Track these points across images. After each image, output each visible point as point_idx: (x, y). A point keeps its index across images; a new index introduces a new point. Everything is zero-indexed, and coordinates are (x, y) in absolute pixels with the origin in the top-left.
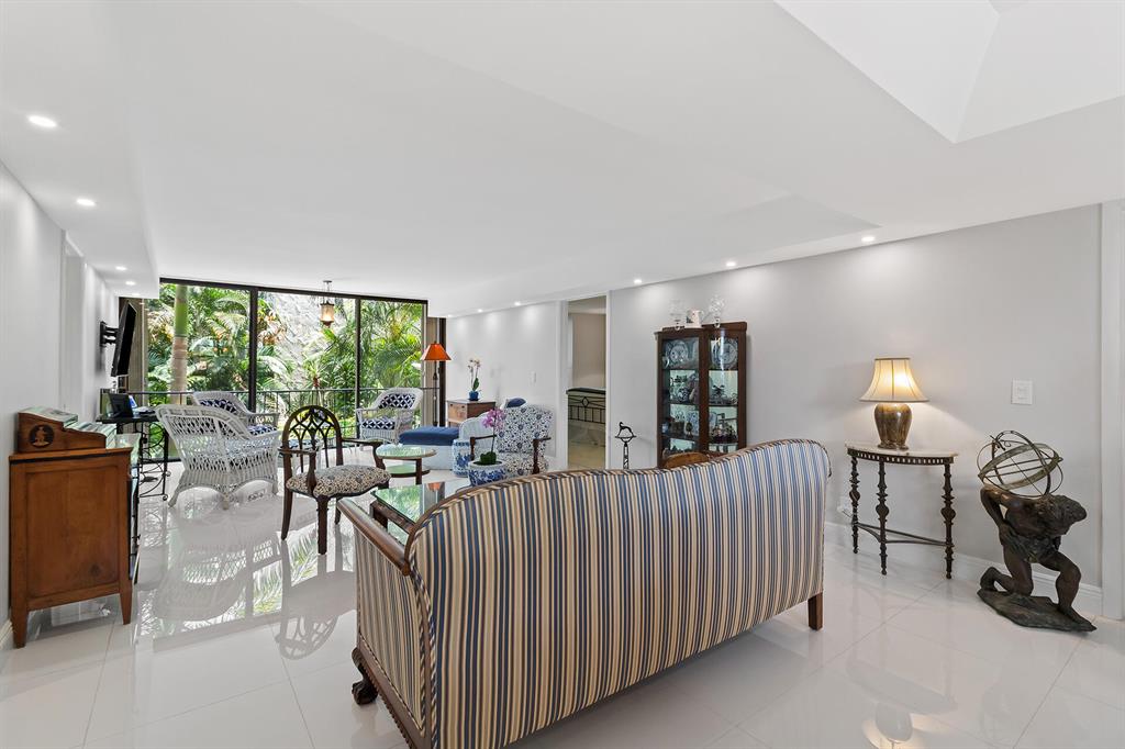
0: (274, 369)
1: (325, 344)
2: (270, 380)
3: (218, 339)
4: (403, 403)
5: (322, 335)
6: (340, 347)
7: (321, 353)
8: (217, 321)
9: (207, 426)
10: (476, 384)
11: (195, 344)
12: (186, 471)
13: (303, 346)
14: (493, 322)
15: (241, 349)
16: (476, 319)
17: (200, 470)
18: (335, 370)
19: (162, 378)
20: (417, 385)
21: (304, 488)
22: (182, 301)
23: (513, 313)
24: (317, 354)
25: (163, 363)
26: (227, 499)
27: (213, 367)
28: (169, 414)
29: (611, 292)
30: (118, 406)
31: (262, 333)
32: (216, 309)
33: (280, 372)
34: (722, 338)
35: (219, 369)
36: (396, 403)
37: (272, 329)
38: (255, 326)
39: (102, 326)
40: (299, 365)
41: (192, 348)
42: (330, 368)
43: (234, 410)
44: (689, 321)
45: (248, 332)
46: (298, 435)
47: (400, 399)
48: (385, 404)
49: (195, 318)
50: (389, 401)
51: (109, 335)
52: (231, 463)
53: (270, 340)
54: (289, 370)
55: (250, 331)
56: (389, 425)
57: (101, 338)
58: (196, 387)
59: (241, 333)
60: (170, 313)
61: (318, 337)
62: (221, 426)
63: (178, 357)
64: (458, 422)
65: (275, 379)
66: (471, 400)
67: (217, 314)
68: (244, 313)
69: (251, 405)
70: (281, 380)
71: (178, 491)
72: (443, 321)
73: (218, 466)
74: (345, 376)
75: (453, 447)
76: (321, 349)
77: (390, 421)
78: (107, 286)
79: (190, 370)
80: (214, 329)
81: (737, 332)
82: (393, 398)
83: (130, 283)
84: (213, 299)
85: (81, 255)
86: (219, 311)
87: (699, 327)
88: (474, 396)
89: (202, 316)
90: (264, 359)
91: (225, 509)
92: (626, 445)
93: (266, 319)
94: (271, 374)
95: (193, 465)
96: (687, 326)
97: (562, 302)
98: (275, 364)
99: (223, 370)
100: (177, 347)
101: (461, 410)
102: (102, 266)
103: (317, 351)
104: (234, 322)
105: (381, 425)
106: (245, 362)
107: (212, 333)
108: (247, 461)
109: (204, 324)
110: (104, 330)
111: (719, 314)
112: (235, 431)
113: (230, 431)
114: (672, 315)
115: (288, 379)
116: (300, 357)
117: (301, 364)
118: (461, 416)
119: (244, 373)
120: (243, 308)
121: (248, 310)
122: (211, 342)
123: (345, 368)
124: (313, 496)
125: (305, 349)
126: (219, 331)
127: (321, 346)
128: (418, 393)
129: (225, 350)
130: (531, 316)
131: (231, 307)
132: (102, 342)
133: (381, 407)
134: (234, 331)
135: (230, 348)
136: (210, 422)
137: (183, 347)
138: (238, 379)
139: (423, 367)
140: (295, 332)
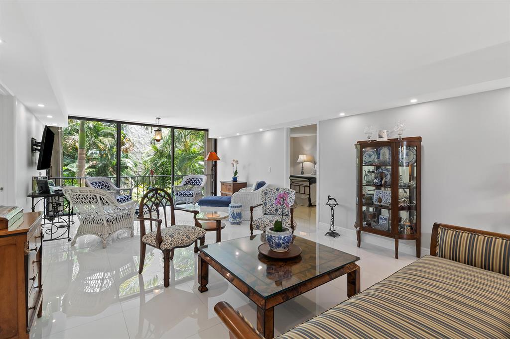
0: (128, 165)
1: (152, 153)
2: (126, 170)
3: (101, 150)
4: (196, 183)
5: (151, 148)
6: (160, 154)
7: (151, 157)
8: (100, 141)
9: (93, 199)
10: (236, 173)
11: (90, 152)
12: (81, 225)
13: (142, 153)
14: (244, 140)
15: (112, 155)
16: (235, 138)
17: (89, 224)
18: (158, 165)
19: (72, 169)
20: (202, 173)
21: (154, 243)
22: (82, 130)
23: (257, 135)
24: (149, 158)
25: (74, 162)
26: (105, 242)
27: (99, 164)
28: (70, 192)
29: (320, 122)
30: (41, 187)
31: (122, 147)
32: (99, 136)
33: (131, 166)
34: (405, 147)
35: (101, 164)
36: (193, 183)
37: (127, 145)
38: (119, 143)
39: (32, 141)
40: (140, 163)
41: (89, 154)
42: (156, 164)
43: (109, 187)
44: (380, 137)
45: (115, 147)
46: (149, 208)
47: (195, 181)
48: (187, 183)
49: (90, 140)
50: (189, 182)
51: (37, 146)
52: (107, 221)
53: (126, 150)
54: (136, 165)
55: (117, 146)
56: (190, 194)
57: (32, 147)
58: (90, 174)
59: (112, 147)
60: (77, 137)
61: (149, 150)
62: (101, 199)
63: (81, 159)
64: (227, 193)
65: (129, 170)
66: (233, 181)
67: (100, 138)
68: (114, 138)
69: (118, 184)
70: (131, 170)
71: (76, 237)
72: (216, 140)
73: (99, 222)
74: (163, 168)
75: (229, 208)
76: (151, 155)
77: (190, 192)
78: (37, 119)
79: (87, 166)
80: (99, 145)
81: (415, 143)
82: (191, 180)
83: (50, 117)
84: (98, 131)
85: (13, 94)
86: (102, 136)
87: (387, 140)
88: (235, 180)
89: (93, 139)
90: (124, 160)
91: (104, 248)
92: (332, 209)
93: (124, 140)
94: (127, 168)
95: (84, 221)
96: (378, 140)
97: (287, 128)
98: (129, 163)
99: (103, 165)
100: (80, 154)
101: (229, 187)
102: (30, 104)
103: (149, 156)
104: (109, 141)
105: (186, 194)
106: (115, 161)
107: (98, 147)
108: (116, 219)
109: (94, 143)
110: (34, 143)
111: (401, 132)
112: (109, 202)
113: (107, 202)
114: (366, 133)
115: (135, 170)
116: (140, 159)
117: (141, 162)
118: (229, 190)
119: (114, 167)
120: (113, 135)
121: (116, 136)
122: (98, 152)
123: (162, 164)
124: (160, 248)
125: (144, 155)
126: (101, 146)
127: (150, 153)
128: (204, 178)
129: (104, 155)
130: (268, 137)
131: (107, 135)
132: (33, 150)
133: (185, 185)
134: (109, 146)
135: (107, 155)
136: (94, 197)
137: (83, 154)
138: (111, 169)
139: (205, 164)
140: (138, 147)
